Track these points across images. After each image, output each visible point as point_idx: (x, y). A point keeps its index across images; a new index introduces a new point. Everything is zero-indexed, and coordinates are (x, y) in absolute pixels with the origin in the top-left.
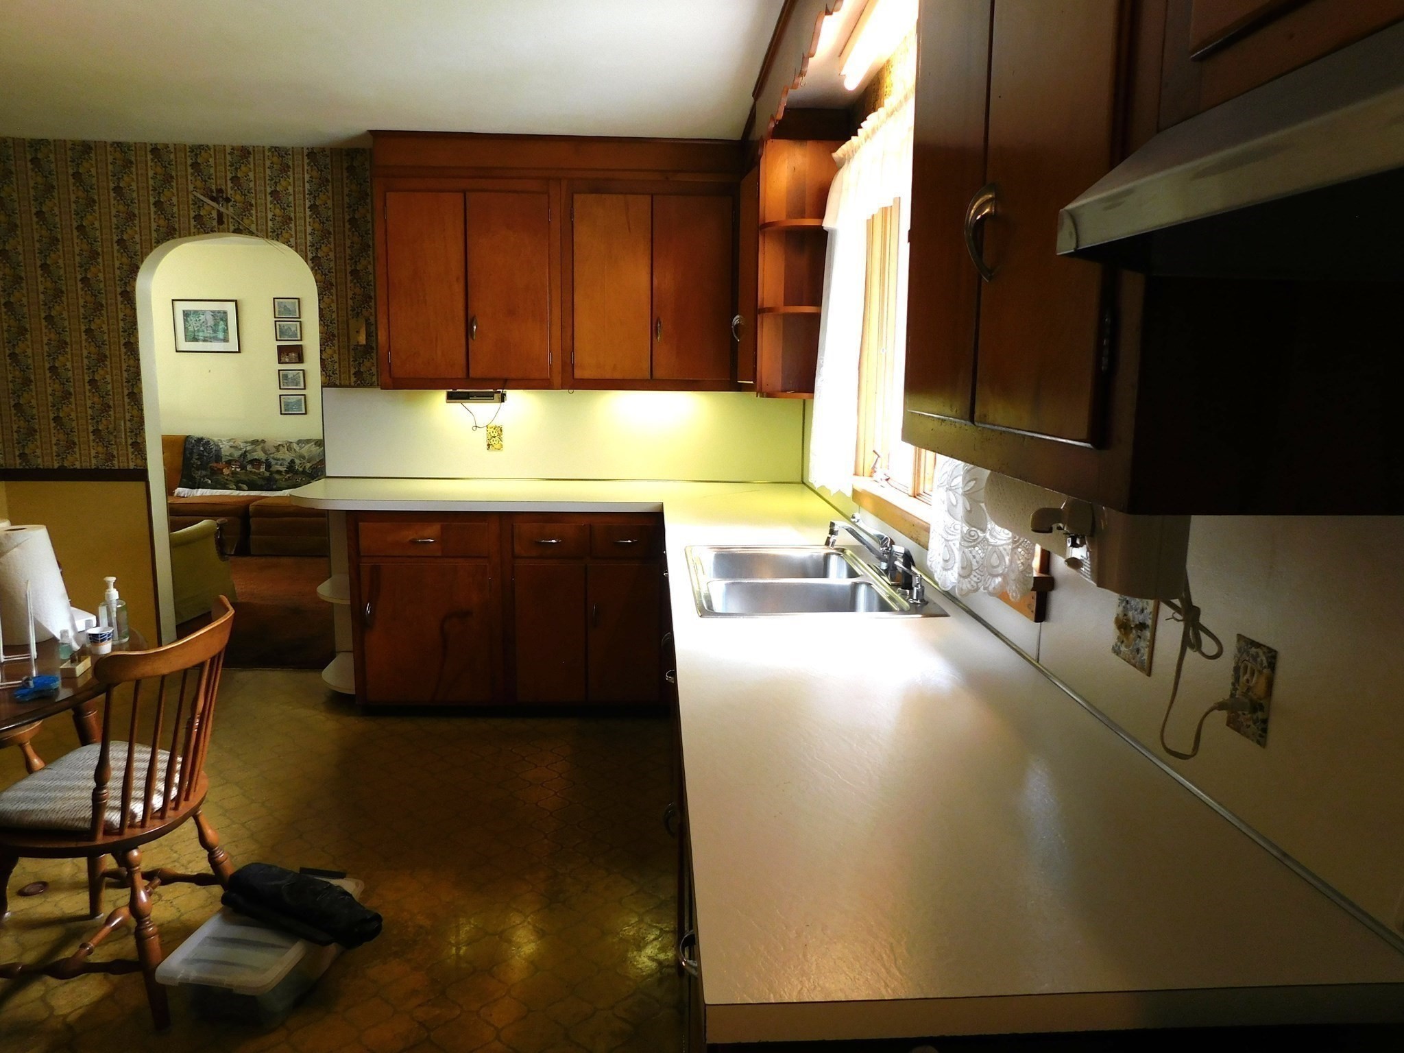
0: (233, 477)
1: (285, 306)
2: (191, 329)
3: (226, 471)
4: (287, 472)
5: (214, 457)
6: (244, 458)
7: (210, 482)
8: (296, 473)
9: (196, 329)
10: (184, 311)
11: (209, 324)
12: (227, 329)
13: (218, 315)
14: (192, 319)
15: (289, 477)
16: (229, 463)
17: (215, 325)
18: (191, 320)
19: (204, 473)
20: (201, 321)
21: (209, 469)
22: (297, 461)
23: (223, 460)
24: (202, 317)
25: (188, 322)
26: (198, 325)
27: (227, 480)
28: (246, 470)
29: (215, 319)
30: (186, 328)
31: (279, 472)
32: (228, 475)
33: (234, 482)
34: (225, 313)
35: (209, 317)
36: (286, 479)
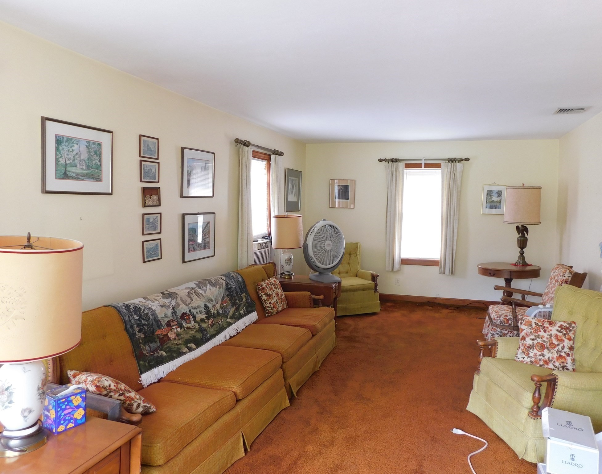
0: (179, 339)
1: (148, 146)
2: (62, 161)
3: (172, 335)
4: (208, 318)
5: (154, 323)
6: (176, 315)
7: (164, 354)
8: (214, 317)
9: (68, 162)
10: (56, 136)
11: (82, 158)
12: (101, 165)
13: (93, 146)
14: (64, 147)
15: (212, 323)
16: (169, 324)
17: (88, 159)
18: (63, 149)
19: (154, 345)
20: (75, 153)
21: (158, 340)
22: (209, 305)
23: (163, 324)
24: (76, 147)
25: (60, 152)
26: (70, 156)
27: (177, 344)
28: (184, 328)
29: (90, 152)
30: (57, 160)
31: (202, 320)
32: (175, 339)
33: (183, 344)
34: (100, 145)
35: (83, 147)
36: (210, 325)
